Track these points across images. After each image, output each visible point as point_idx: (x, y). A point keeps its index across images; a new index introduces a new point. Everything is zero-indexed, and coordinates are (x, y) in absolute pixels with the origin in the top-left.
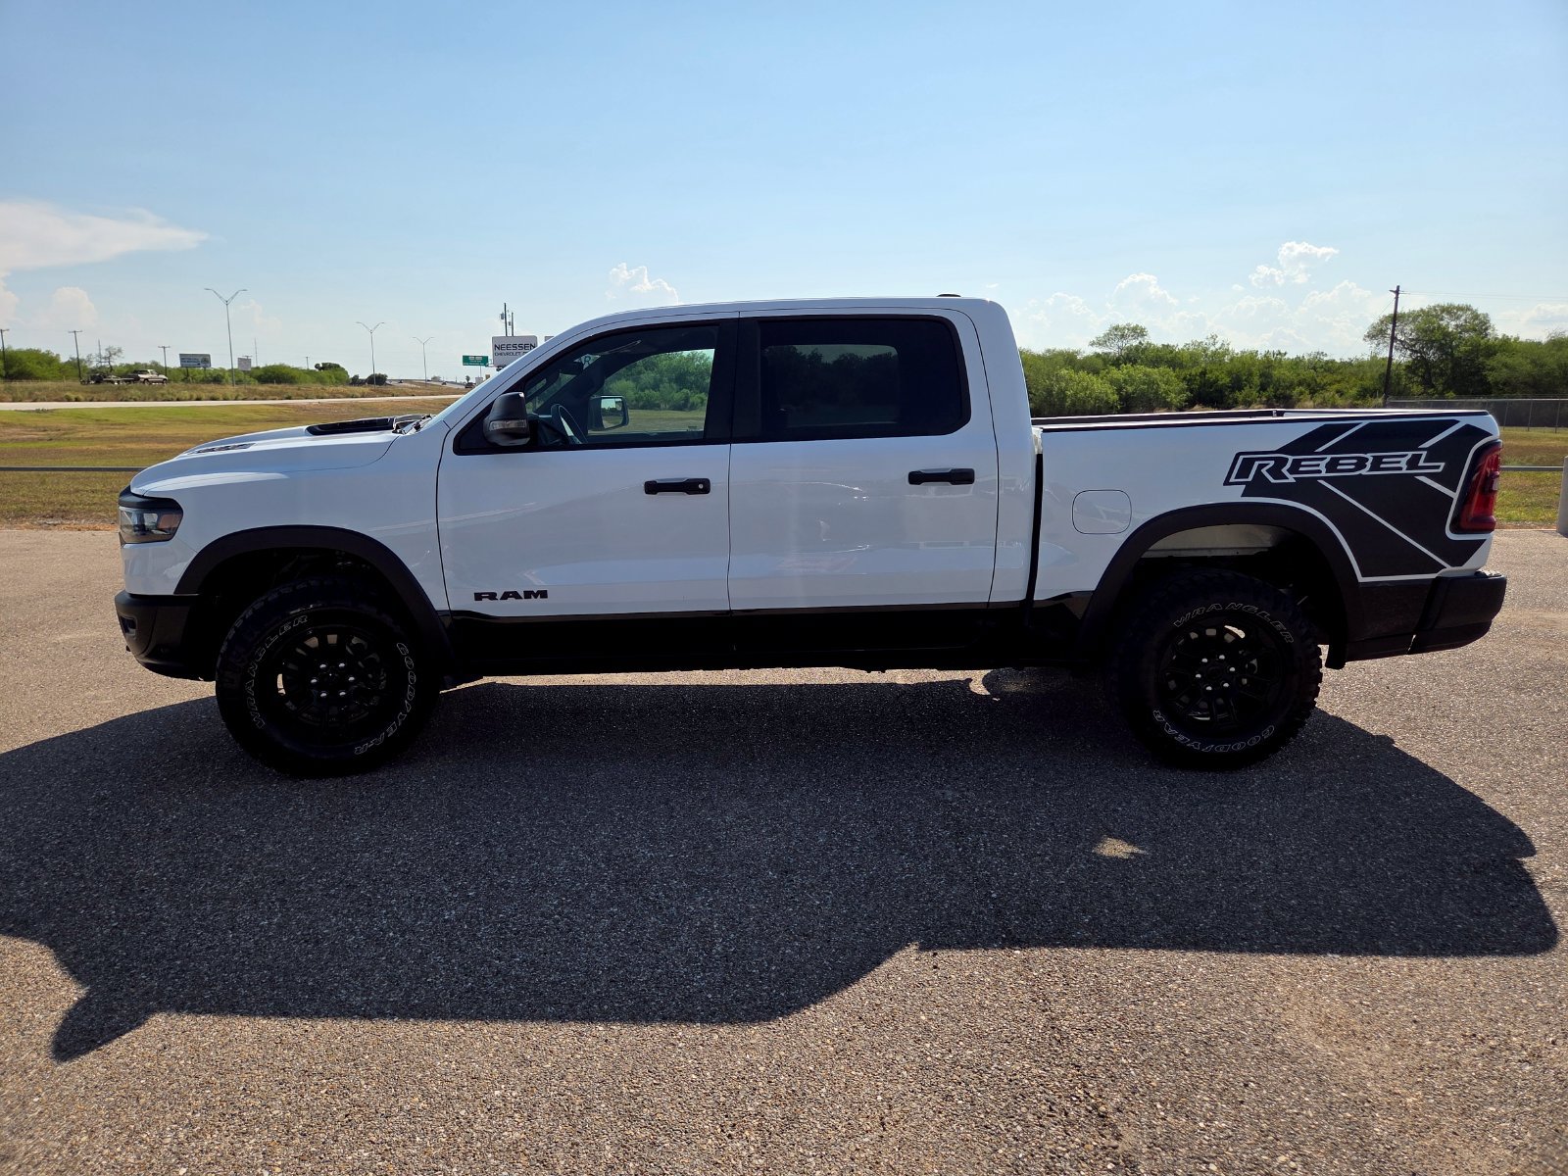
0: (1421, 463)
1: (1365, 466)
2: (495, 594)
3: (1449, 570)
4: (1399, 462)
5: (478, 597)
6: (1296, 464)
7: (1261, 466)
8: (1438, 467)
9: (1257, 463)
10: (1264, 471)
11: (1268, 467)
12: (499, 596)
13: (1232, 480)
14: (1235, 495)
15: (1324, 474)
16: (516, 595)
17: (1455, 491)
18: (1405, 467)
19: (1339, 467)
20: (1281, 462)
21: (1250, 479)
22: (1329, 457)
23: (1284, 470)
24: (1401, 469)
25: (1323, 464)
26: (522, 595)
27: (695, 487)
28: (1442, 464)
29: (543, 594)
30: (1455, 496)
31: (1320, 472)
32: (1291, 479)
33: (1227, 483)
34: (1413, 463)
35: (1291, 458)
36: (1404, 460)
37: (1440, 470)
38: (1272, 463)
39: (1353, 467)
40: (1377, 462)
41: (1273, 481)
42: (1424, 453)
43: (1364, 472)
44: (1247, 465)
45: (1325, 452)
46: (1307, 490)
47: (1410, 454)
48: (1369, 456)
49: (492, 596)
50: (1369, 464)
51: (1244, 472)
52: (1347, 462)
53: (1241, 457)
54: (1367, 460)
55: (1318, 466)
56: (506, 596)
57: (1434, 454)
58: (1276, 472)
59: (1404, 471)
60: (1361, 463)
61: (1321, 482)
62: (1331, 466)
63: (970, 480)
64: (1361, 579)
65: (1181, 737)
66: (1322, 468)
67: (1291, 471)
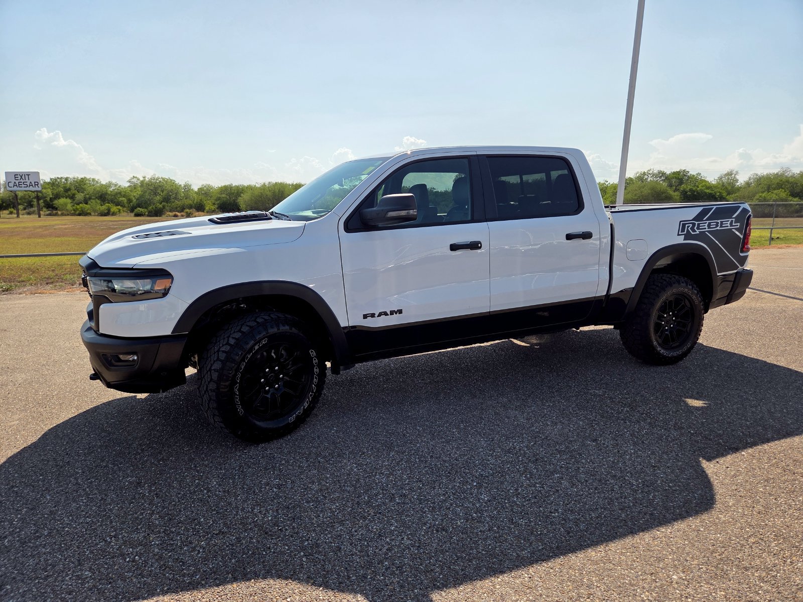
0: (733, 224)
2: (374, 314)
3: (740, 268)
4: (727, 224)
5: (365, 317)
6: (698, 225)
7: (688, 227)
9: (687, 225)
12: (376, 316)
13: (680, 233)
14: (682, 240)
15: (707, 230)
16: (386, 314)
17: (742, 235)
19: (711, 226)
20: (694, 225)
21: (685, 232)
22: (708, 222)
23: (695, 228)
24: (728, 226)
26: (389, 314)
27: (475, 246)
28: (739, 224)
29: (400, 312)
31: (705, 228)
32: (697, 232)
33: (678, 235)
34: (731, 224)
35: (697, 223)
36: (729, 223)
37: (738, 227)
38: (691, 225)
39: (715, 226)
40: (721, 224)
41: (692, 233)
42: (734, 219)
43: (718, 228)
44: (684, 225)
45: (707, 220)
46: (702, 237)
47: (730, 220)
48: (719, 221)
49: (373, 315)
50: (719, 225)
51: (683, 231)
52: (713, 224)
53: (681, 223)
54: (718, 223)
55: (705, 226)
56: (380, 315)
57: (736, 220)
58: (693, 229)
59: (729, 228)
60: (717, 225)
61: (707, 233)
62: (709, 226)
63: (590, 237)
64: (718, 274)
65: (662, 352)
66: (706, 227)
67: (697, 228)
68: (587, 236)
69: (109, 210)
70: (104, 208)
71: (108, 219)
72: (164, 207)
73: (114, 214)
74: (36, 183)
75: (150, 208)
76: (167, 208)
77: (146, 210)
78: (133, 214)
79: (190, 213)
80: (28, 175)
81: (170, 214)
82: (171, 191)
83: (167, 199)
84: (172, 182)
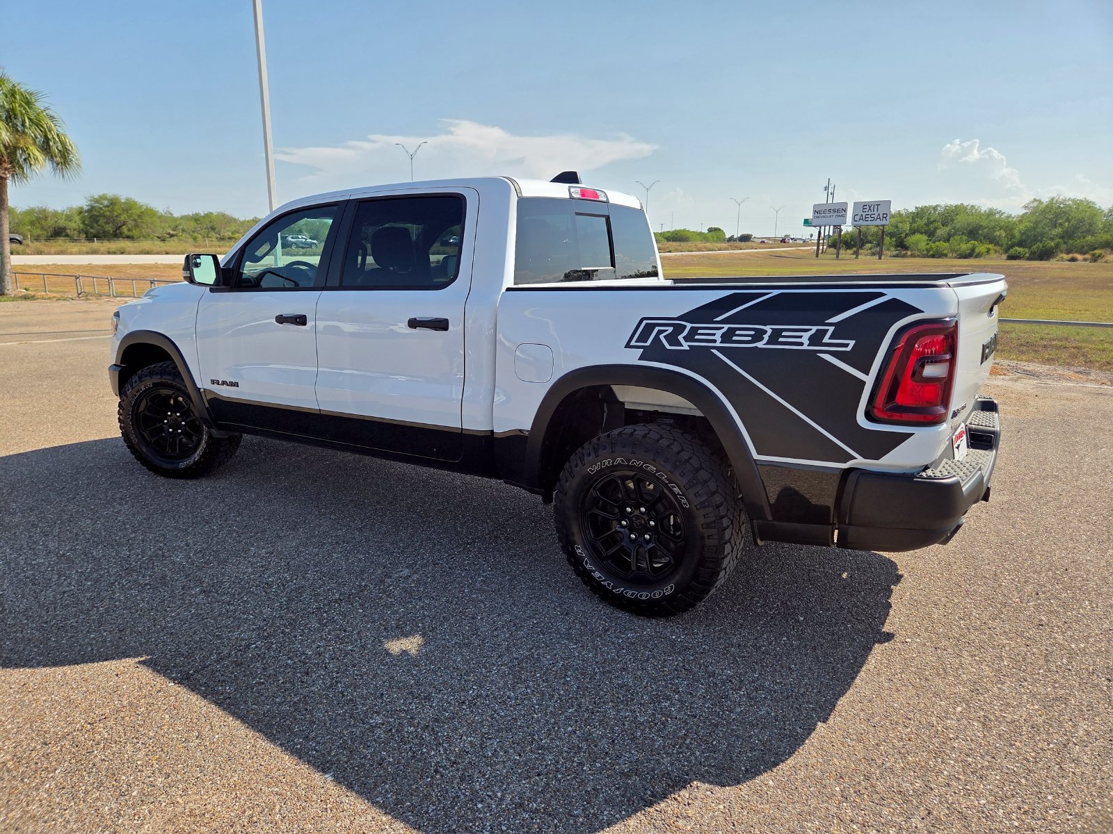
0: (826, 340)
1: (762, 339)
2: (219, 381)
3: (859, 461)
4: (801, 337)
5: (213, 382)
6: (694, 331)
7: (660, 332)
8: (847, 345)
9: (657, 329)
10: (662, 337)
11: (666, 333)
12: (220, 383)
13: (633, 343)
14: (632, 357)
15: (718, 344)
16: (226, 383)
17: (867, 373)
18: (806, 342)
19: (734, 338)
20: (679, 329)
21: (648, 344)
22: (726, 327)
23: (680, 338)
24: (801, 344)
25: (719, 333)
26: (229, 384)
27: (301, 320)
28: (852, 343)
29: (236, 385)
30: (869, 380)
31: (715, 341)
32: (686, 346)
33: (628, 346)
34: (816, 339)
35: (689, 326)
36: (806, 336)
37: (849, 349)
38: (670, 329)
39: (750, 338)
41: (668, 347)
42: (831, 329)
43: (760, 345)
45: (724, 321)
46: (700, 358)
47: (814, 329)
48: (769, 329)
49: (217, 383)
50: (766, 337)
51: (643, 338)
52: (743, 335)
53: (645, 322)
54: (765, 332)
55: (714, 335)
57: (842, 331)
58: (672, 339)
59: (805, 347)
60: (758, 336)
61: (715, 351)
62: (727, 337)
63: (445, 328)
64: (756, 456)
65: (597, 575)
66: (718, 337)
67: (686, 339)
68: (440, 325)
69: (973, 250)
70: (965, 247)
71: (966, 264)
72: (1057, 246)
73: (978, 256)
74: (885, 216)
75: (1034, 247)
76: (1063, 247)
77: (1027, 250)
78: (1004, 256)
79: (1099, 256)
81: (1066, 256)
82: (1081, 221)
83: (1068, 235)
84: (1088, 206)
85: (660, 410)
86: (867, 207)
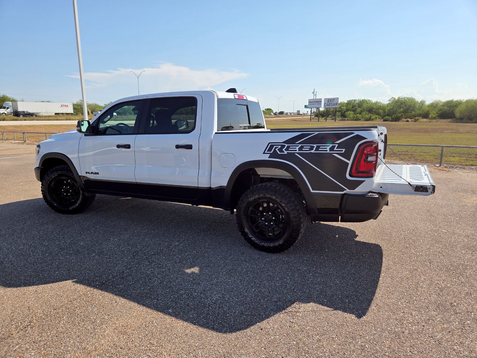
0: (335, 149)
1: (313, 149)
3: (347, 191)
4: (326, 148)
5: (87, 173)
6: (288, 147)
8: (342, 151)
9: (275, 147)
11: (278, 148)
13: (266, 152)
14: (266, 157)
15: (297, 151)
17: (349, 160)
18: (328, 150)
19: (303, 149)
20: (283, 146)
21: (272, 152)
22: (300, 145)
23: (284, 149)
24: (327, 151)
25: (298, 148)
26: (94, 173)
27: (128, 147)
28: (344, 150)
29: (98, 173)
30: (350, 162)
31: (296, 150)
32: (286, 152)
33: (264, 153)
34: (332, 149)
35: (287, 145)
36: (328, 148)
37: (343, 152)
38: (280, 147)
39: (309, 149)
40: (318, 148)
41: (279, 153)
42: (337, 145)
43: (312, 151)
44: (272, 147)
46: (291, 157)
48: (315, 146)
49: (89, 173)
50: (314, 149)
51: (270, 150)
52: (306, 149)
53: (270, 144)
54: (314, 147)
55: (296, 149)
58: (280, 150)
59: (328, 152)
60: (312, 148)
61: (296, 154)
62: (300, 149)
63: (191, 148)
64: (312, 191)
65: (253, 239)
66: (297, 149)
67: (286, 150)
68: (189, 147)
69: (370, 117)
70: (367, 116)
71: (368, 123)
72: (402, 116)
73: (372, 120)
74: (336, 104)
75: (393, 116)
76: (404, 116)
77: (390, 118)
78: (382, 120)
79: (417, 120)
80: (334, 100)
81: (405, 120)
82: (410, 106)
83: (405, 112)
84: (412, 100)
85: (273, 177)
86: (330, 100)
